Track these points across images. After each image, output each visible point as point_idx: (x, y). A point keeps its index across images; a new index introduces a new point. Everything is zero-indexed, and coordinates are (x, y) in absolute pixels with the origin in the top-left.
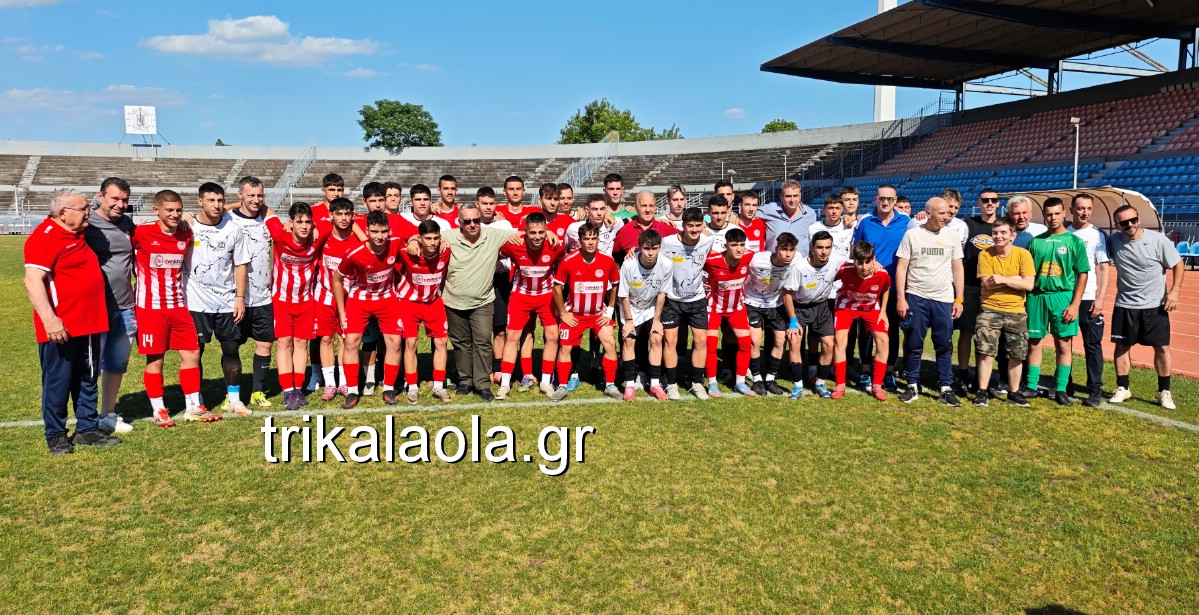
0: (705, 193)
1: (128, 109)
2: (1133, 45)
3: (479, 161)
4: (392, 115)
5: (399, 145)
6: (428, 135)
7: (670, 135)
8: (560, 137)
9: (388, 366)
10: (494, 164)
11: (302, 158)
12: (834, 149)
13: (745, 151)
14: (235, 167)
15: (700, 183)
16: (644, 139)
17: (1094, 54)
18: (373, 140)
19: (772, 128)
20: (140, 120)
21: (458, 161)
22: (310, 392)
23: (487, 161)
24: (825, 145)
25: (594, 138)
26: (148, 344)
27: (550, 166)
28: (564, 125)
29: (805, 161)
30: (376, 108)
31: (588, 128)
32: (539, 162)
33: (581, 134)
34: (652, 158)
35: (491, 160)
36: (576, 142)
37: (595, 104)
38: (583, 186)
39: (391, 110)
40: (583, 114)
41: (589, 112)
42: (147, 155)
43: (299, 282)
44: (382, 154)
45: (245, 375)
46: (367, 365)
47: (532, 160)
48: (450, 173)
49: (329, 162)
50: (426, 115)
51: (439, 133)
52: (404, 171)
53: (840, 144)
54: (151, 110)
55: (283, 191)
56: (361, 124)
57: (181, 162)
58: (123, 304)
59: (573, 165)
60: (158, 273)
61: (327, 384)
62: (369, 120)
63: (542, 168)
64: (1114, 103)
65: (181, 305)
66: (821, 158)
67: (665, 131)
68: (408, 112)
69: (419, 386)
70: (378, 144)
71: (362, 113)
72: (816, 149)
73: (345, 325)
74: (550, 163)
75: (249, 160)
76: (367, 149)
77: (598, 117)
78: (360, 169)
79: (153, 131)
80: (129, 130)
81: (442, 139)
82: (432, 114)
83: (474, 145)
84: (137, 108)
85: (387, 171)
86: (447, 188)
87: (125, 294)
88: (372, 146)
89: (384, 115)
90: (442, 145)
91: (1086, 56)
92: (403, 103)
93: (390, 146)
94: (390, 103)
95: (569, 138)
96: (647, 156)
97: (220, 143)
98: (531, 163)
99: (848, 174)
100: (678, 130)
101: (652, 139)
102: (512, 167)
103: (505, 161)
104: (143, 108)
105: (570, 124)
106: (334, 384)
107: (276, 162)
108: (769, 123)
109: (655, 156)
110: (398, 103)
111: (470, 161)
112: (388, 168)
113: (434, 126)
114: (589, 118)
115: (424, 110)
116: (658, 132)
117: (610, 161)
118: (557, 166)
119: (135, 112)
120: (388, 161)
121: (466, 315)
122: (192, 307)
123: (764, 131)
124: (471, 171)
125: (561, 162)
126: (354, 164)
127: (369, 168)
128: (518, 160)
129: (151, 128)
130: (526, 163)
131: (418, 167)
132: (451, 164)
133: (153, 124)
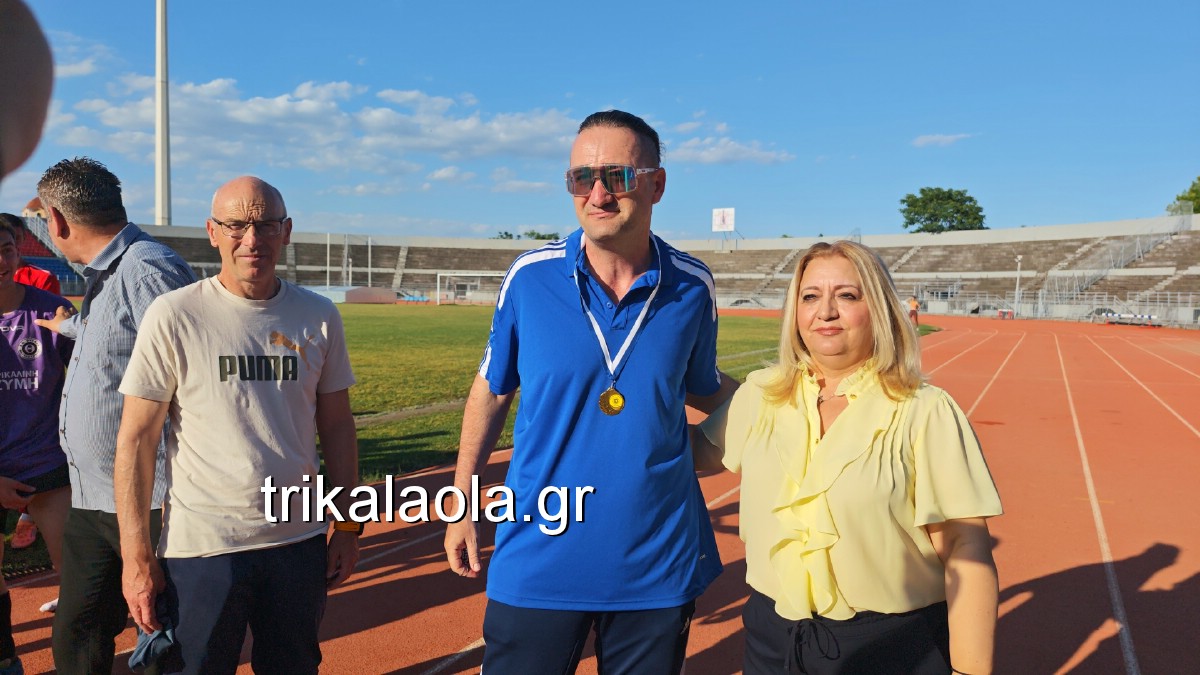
1: (715, 211)
3: (1018, 243)
6: (971, 219)
10: (1033, 246)
14: (788, 256)
20: (723, 220)
21: (994, 244)
30: (919, 196)
32: (1085, 241)
38: (1127, 267)
39: (933, 197)
42: (725, 248)
44: (921, 239)
47: (1077, 240)
50: (971, 199)
51: (983, 217)
52: (935, 256)
54: (731, 212)
56: (903, 211)
62: (911, 208)
68: (951, 198)
70: (919, 230)
71: (903, 201)
74: (1096, 242)
78: (893, 254)
80: (715, 229)
81: (986, 222)
82: (976, 198)
83: (1023, 226)
84: (721, 210)
85: (919, 257)
88: (912, 232)
89: (927, 202)
90: (987, 228)
92: (946, 189)
94: (931, 190)
97: (785, 236)
102: (1051, 248)
103: (1046, 242)
104: (725, 210)
110: (939, 189)
111: (1007, 244)
112: (921, 254)
113: (980, 209)
115: (968, 195)
119: (719, 213)
120: (924, 246)
124: (1004, 254)
125: (1112, 241)
126: (890, 251)
127: (903, 254)
128: (1060, 241)
129: (730, 227)
130: (1069, 244)
131: (951, 252)
132: (985, 248)
133: (733, 222)
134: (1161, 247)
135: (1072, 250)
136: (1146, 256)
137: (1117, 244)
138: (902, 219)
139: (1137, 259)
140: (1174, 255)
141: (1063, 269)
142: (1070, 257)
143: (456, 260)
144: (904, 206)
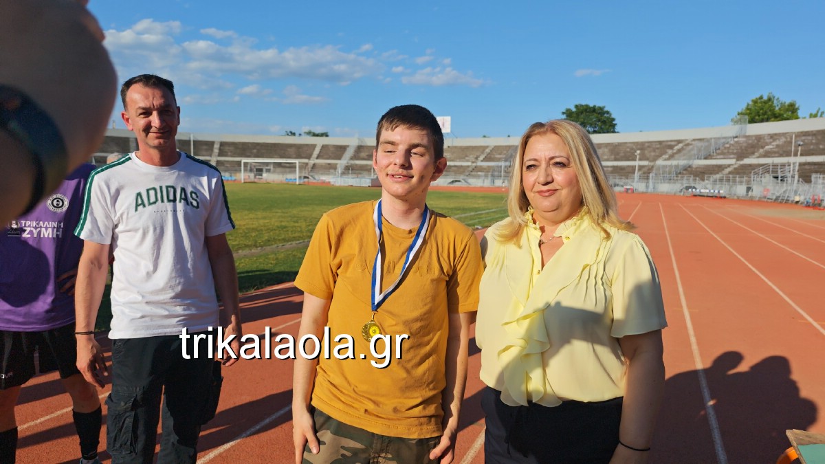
3: (638, 143)
4: (584, 114)
6: (608, 126)
14: (487, 150)
21: (622, 143)
30: (574, 110)
34: (773, 136)
47: (675, 141)
50: (608, 112)
51: (615, 124)
54: (448, 119)
68: (595, 111)
74: (688, 142)
75: (496, 146)
81: (617, 128)
82: (611, 112)
83: (641, 131)
84: (442, 118)
89: (579, 113)
92: (591, 105)
94: (582, 106)
96: (769, 134)
97: (484, 136)
98: (673, 143)
102: (658, 146)
103: (655, 142)
109: (776, 134)
110: (587, 106)
113: (614, 120)
115: (606, 109)
124: (628, 150)
125: (696, 142)
129: (448, 130)
130: (670, 143)
133: (450, 126)
134: (728, 146)
135: (671, 147)
136: (718, 151)
137: (699, 144)
139: (712, 154)
140: (735, 151)
141: (666, 160)
142: (670, 152)
143: (255, 151)
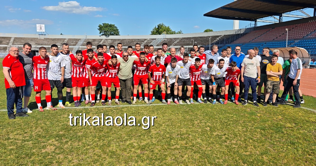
0: (189, 48)
1: (37, 25)
2: (301, 10)
3: (130, 39)
4: (107, 27)
5: (108, 35)
6: (116, 32)
7: (180, 33)
8: (151, 33)
9: (103, 95)
10: (134, 40)
11: (83, 38)
12: (223, 37)
13: (199, 37)
14: (65, 41)
15: (187, 45)
16: (173, 34)
17: (291, 12)
18: (102, 34)
19: (206, 31)
20: (41, 28)
21: (124, 39)
22: (82, 102)
23: (131, 39)
24: (220, 36)
25: (160, 34)
26: (36, 89)
27: (148, 41)
28: (152, 30)
29: (215, 40)
30: (102, 25)
31: (158, 31)
32: (145, 40)
33: (156, 32)
34: (175, 39)
35: (133, 39)
36: (155, 34)
37: (160, 24)
38: (157, 46)
39: (106, 26)
40: (157, 27)
41: (159, 26)
42: (42, 37)
43: (79, 72)
44: (104, 37)
45: (64, 97)
46: (98, 94)
48: (121, 42)
49: (90, 39)
50: (116, 27)
52: (109, 42)
53: (224, 35)
54: (44, 25)
55: (78, 47)
56: (98, 29)
57: (51, 39)
58: (30, 78)
59: (154, 40)
60: (40, 69)
61: (86, 100)
62: (101, 28)
63: (146, 41)
64: (296, 25)
65: (46, 78)
66: (219, 39)
67: (178, 32)
68: (111, 26)
69: (112, 100)
70: (103, 35)
71: (99, 27)
72: (218, 36)
73: (91, 84)
75: (69, 39)
76: (100, 36)
77: (161, 28)
79: (44, 31)
80: (38, 31)
81: (120, 33)
83: (128, 35)
84: (40, 25)
85: (105, 42)
86: (120, 46)
87: (30, 75)
88: (101, 35)
89: (105, 27)
90: (120, 35)
91: (289, 12)
92: (110, 24)
93: (106, 35)
94: (106, 24)
95: (153, 33)
96: (173, 38)
97: (61, 34)
99: (226, 43)
100: (182, 31)
101: (175, 34)
103: (136, 39)
104: (41, 25)
105: (153, 30)
106: (88, 100)
107: (76, 39)
108: (205, 30)
110: (108, 24)
111: (127, 39)
112: (106, 41)
113: (118, 30)
114: (159, 28)
115: (115, 26)
116: (176, 32)
117: (164, 39)
118: (150, 41)
119: (39, 26)
120: (106, 39)
121: (124, 81)
122: (49, 79)
123: (204, 32)
126: (97, 40)
127: (101, 41)
128: (139, 39)
129: (43, 30)
131: (114, 41)
132: (122, 40)
133: (44, 29)
138: (99, 32)
144: (99, 28)
